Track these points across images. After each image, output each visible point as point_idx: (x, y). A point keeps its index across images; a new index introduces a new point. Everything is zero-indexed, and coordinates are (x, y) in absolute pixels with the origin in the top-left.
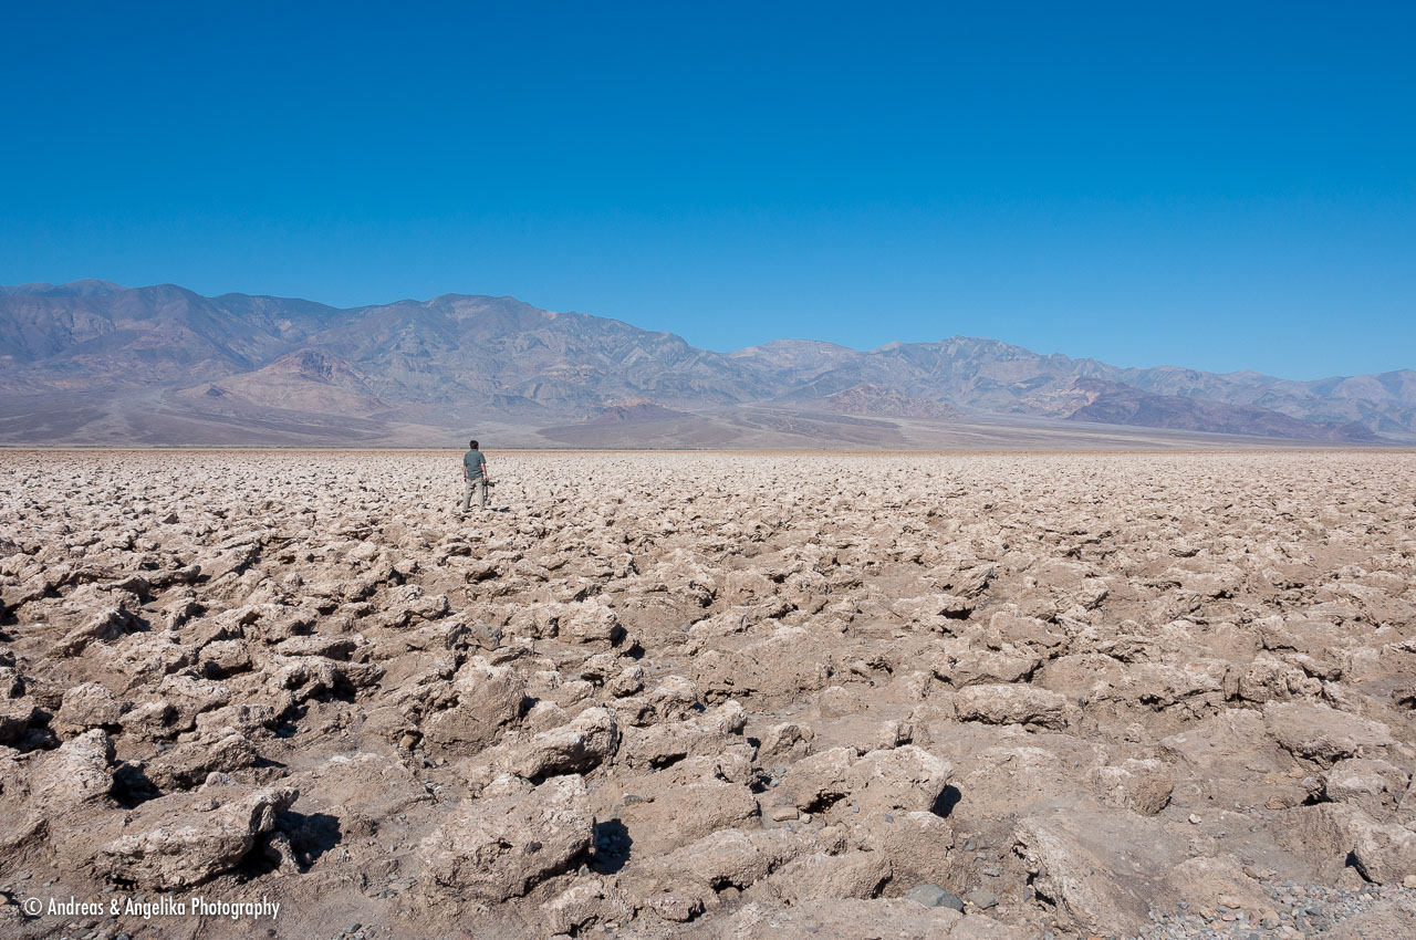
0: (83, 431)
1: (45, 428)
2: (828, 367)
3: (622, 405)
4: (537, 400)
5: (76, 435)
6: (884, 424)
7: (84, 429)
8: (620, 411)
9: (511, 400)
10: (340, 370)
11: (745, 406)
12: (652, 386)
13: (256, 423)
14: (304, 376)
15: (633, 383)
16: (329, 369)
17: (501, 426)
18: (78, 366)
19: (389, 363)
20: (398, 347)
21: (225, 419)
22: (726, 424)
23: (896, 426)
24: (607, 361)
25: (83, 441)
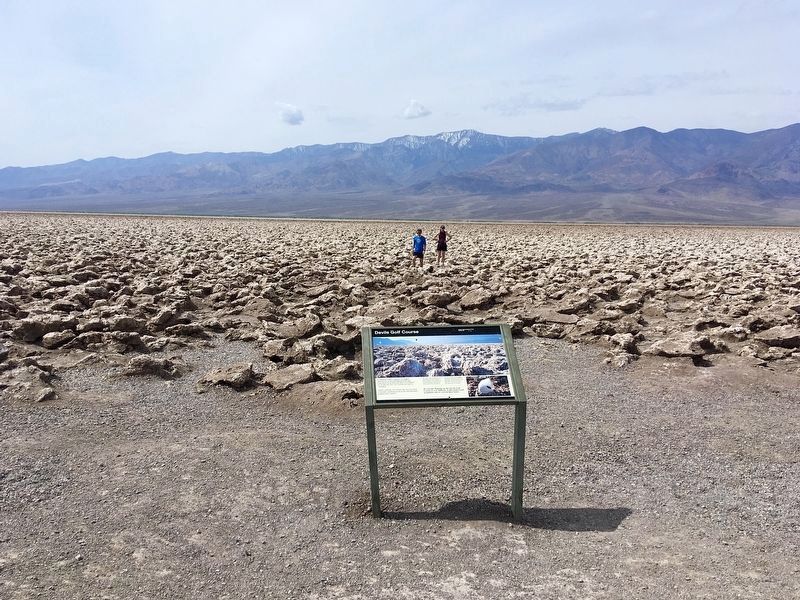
0: (589, 214)
1: (571, 212)
5: (587, 216)
7: (590, 213)
10: (743, 174)
13: (686, 209)
16: (736, 174)
18: (589, 177)
19: (779, 168)
20: (787, 157)
21: (668, 207)
25: (588, 219)
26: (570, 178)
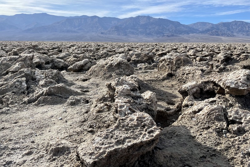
2: (208, 27)
3: (168, 35)
4: (153, 34)
6: (219, 38)
8: (167, 36)
9: (148, 34)
11: (191, 35)
12: (173, 31)
15: (170, 30)
16: (119, 29)
17: (146, 39)
22: (187, 38)
23: (221, 38)
24: (165, 27)
26: (77, 29)
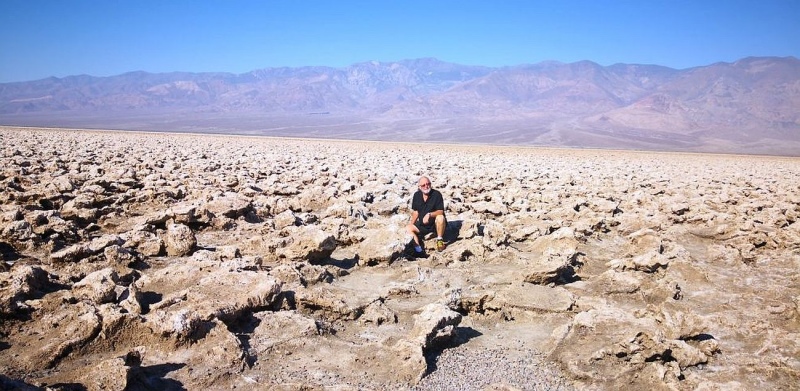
7: (540, 137)
9: (786, 124)
10: (674, 106)
13: (625, 136)
14: (654, 109)
16: (668, 105)
18: (539, 105)
20: (712, 92)
21: (608, 133)
25: (539, 143)
